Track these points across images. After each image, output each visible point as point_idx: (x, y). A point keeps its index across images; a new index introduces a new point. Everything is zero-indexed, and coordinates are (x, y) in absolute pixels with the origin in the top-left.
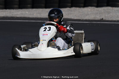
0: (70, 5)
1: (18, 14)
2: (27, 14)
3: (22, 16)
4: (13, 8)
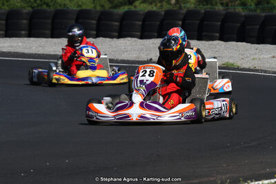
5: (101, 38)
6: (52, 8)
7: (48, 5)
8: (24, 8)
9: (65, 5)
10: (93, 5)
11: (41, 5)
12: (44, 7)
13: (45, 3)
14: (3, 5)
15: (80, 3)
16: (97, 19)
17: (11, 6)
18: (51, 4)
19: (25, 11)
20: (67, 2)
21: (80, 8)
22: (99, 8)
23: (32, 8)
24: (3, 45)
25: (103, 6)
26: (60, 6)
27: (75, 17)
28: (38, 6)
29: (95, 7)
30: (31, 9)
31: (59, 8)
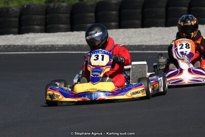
16: (187, 5)
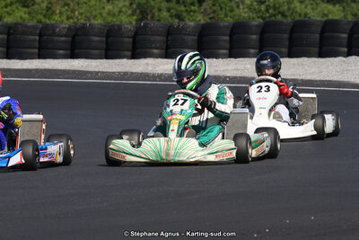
0: (346, 49)
1: (227, 70)
2: (248, 69)
3: (238, 74)
4: (217, 57)
5: (353, 57)
6: (289, 19)
7: (283, 15)
8: (253, 18)
9: (306, 14)
10: (343, 15)
11: (275, 15)
12: (279, 17)
13: (279, 12)
14: (226, 15)
15: (326, 12)
17: (237, 17)
18: (287, 14)
19: (254, 23)
20: (309, 10)
21: (325, 19)
22: (350, 18)
23: (263, 19)
24: (226, 68)
25: (355, 15)
26: (300, 15)
27: (319, 29)
28: (270, 17)
29: (345, 16)
30: (261, 21)
31: (297, 18)
